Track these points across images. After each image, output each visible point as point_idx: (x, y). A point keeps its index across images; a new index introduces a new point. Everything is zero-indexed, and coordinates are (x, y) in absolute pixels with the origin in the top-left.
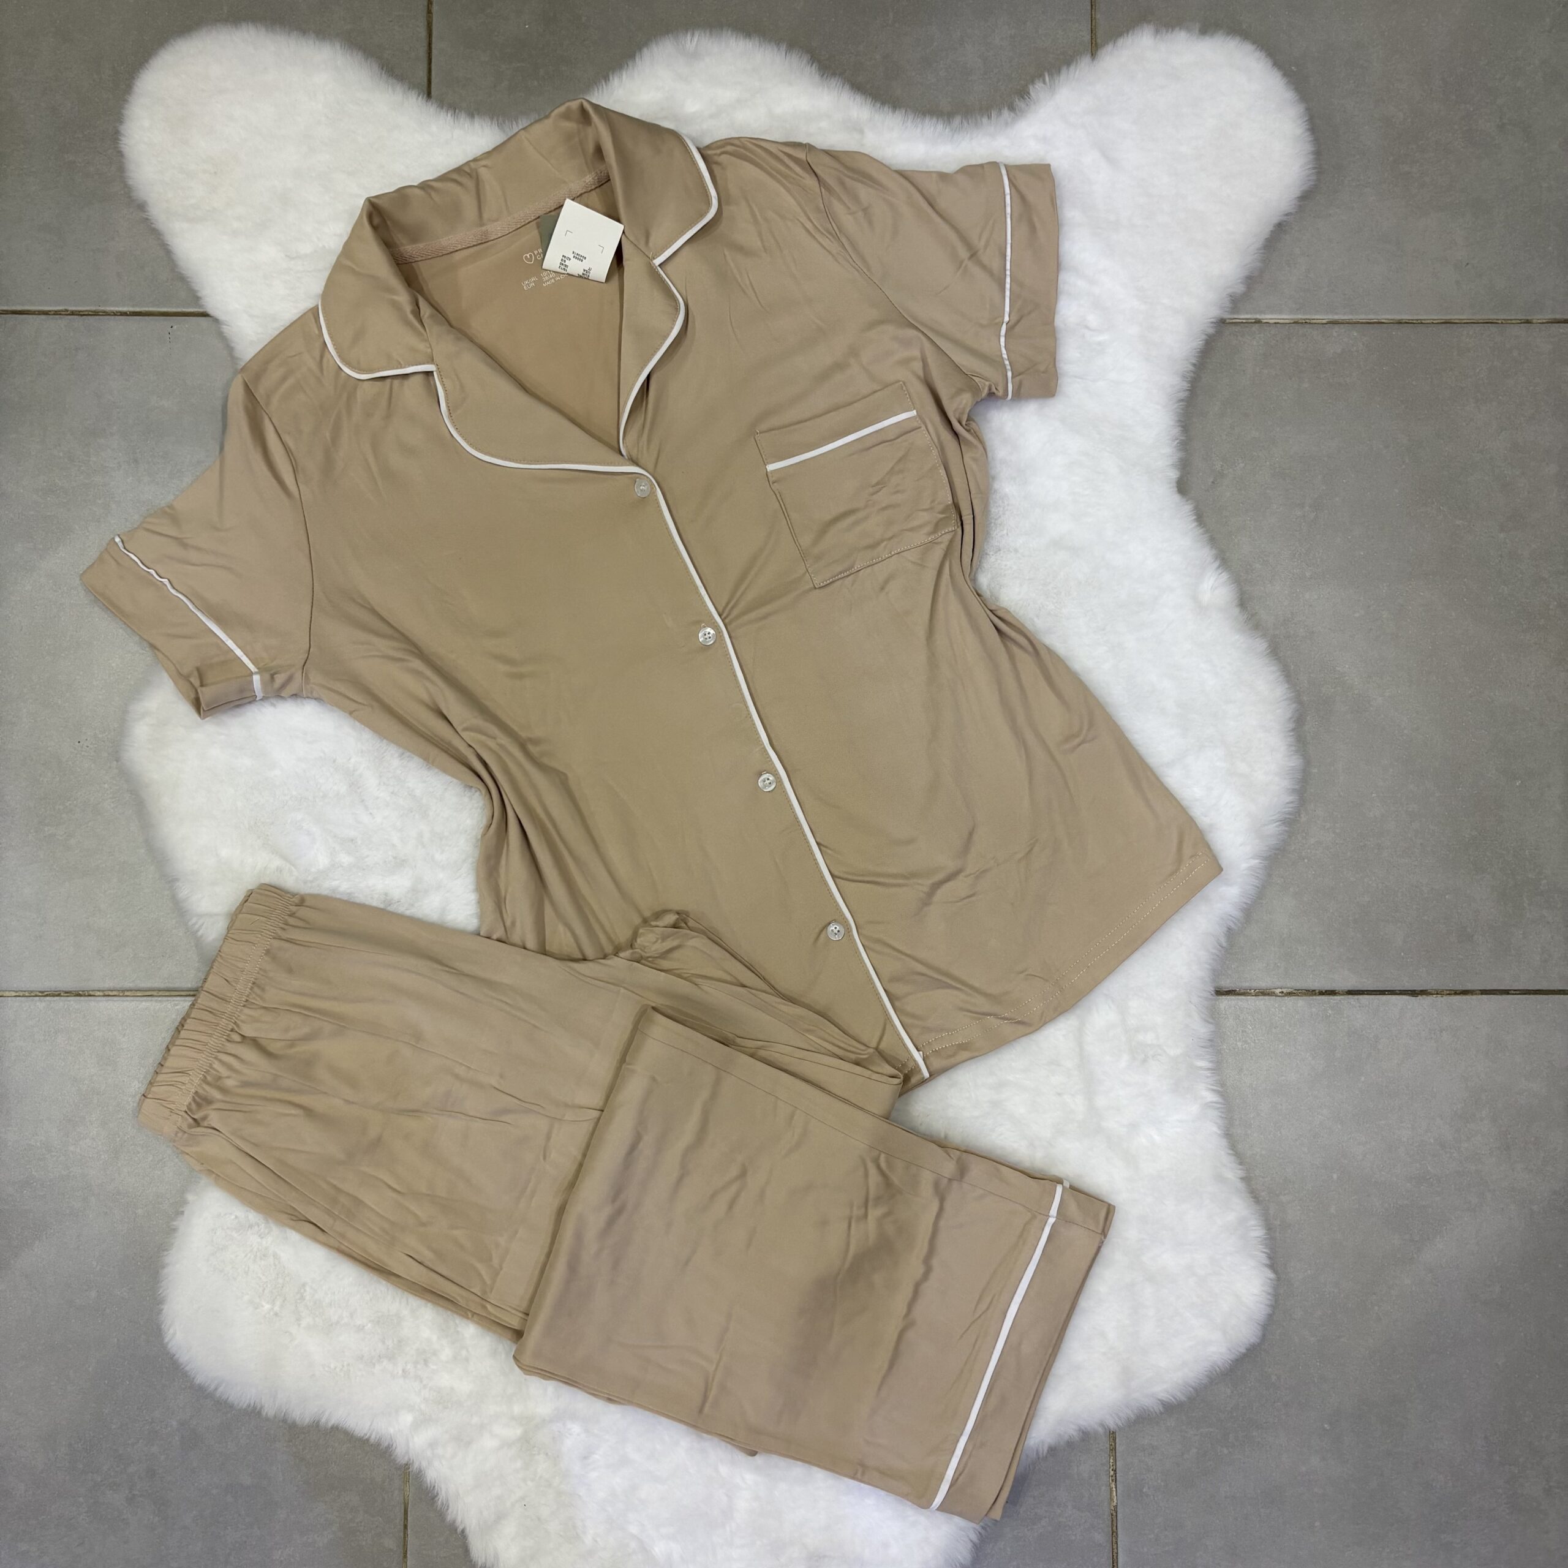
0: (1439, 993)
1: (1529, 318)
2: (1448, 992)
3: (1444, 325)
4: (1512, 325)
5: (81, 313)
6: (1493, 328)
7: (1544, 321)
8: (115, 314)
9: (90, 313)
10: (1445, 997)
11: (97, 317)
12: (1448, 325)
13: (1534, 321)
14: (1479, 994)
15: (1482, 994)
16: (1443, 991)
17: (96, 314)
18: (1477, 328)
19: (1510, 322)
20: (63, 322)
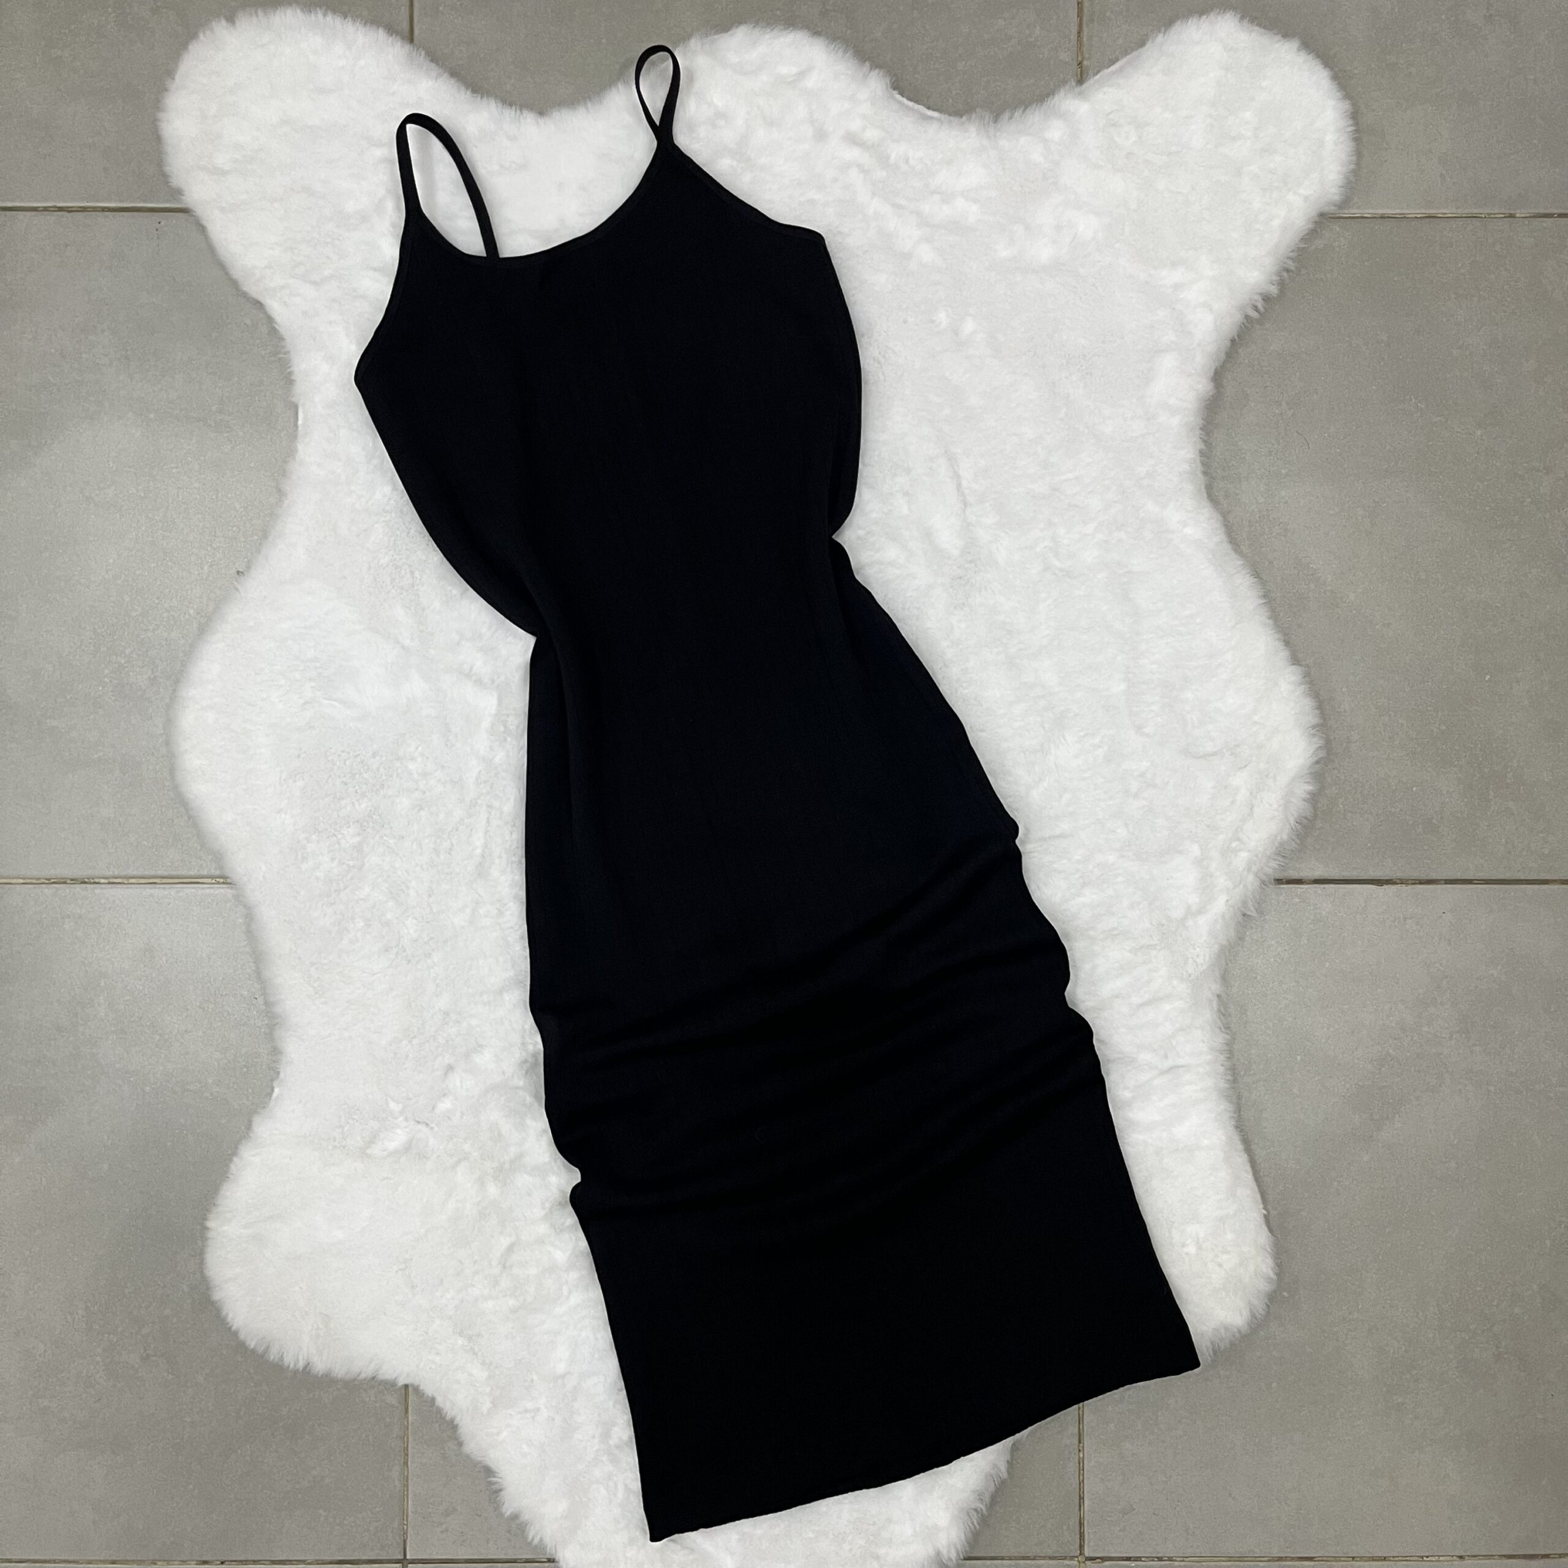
0: (1403, 882)
2: (1413, 882)
4: (1495, 220)
5: (69, 209)
6: (1476, 223)
8: (104, 209)
9: (78, 209)
10: (1410, 887)
11: (86, 213)
13: (1518, 215)
14: (1443, 884)
15: (1446, 884)
16: (1408, 880)
17: (84, 209)
18: (1461, 222)
19: (1493, 216)
20: (52, 218)
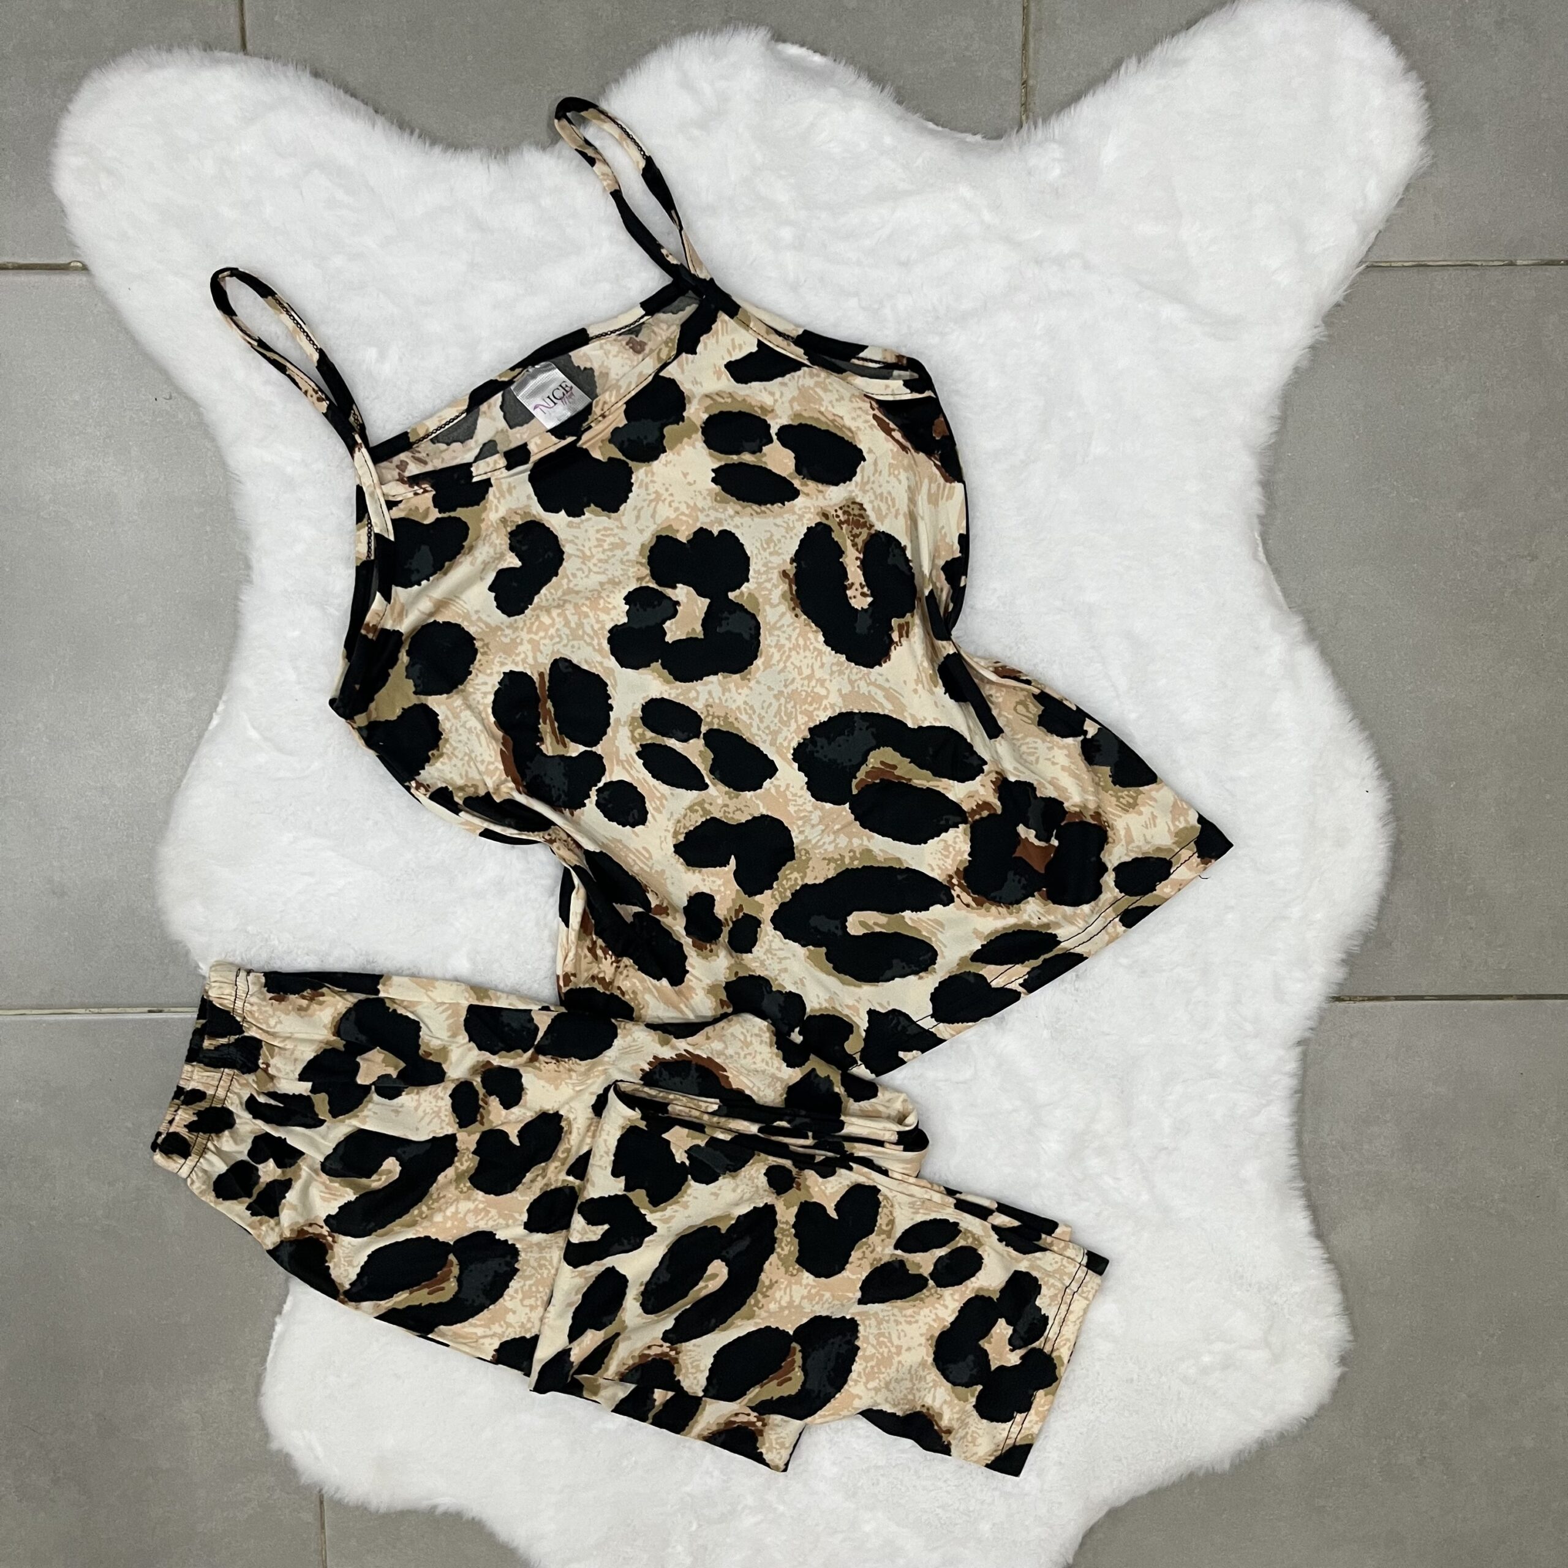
1: (1512, 258)
3: (1416, 269)
4: (1493, 269)
6: (1473, 273)
7: (1530, 262)
10: (1358, 1004)
12: (1421, 269)
13: (1519, 262)
14: (1393, 1000)
15: (1396, 1000)
18: (1453, 272)
19: (1491, 263)
